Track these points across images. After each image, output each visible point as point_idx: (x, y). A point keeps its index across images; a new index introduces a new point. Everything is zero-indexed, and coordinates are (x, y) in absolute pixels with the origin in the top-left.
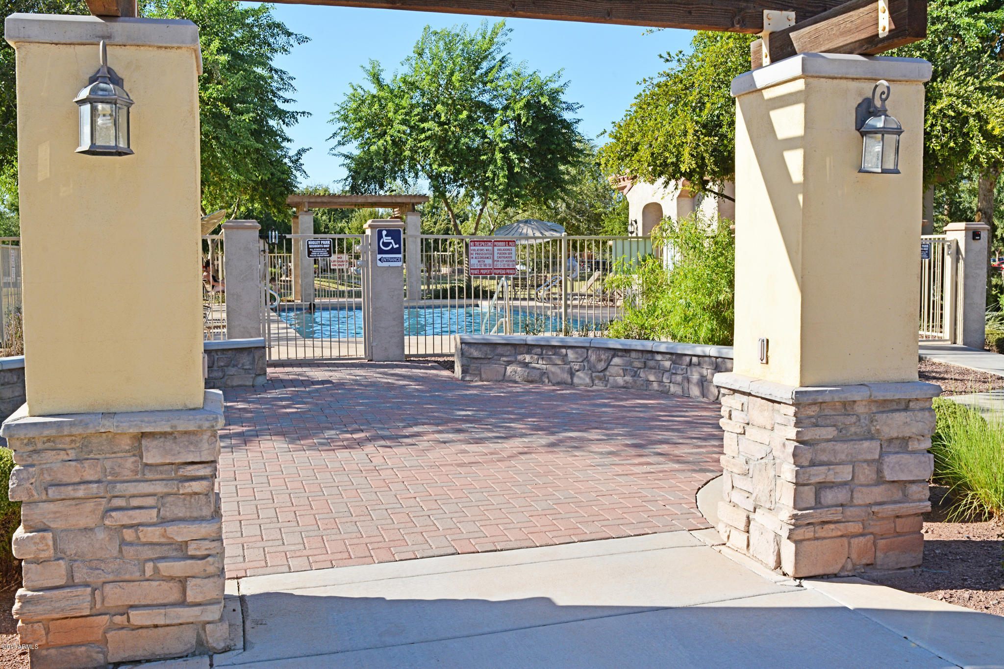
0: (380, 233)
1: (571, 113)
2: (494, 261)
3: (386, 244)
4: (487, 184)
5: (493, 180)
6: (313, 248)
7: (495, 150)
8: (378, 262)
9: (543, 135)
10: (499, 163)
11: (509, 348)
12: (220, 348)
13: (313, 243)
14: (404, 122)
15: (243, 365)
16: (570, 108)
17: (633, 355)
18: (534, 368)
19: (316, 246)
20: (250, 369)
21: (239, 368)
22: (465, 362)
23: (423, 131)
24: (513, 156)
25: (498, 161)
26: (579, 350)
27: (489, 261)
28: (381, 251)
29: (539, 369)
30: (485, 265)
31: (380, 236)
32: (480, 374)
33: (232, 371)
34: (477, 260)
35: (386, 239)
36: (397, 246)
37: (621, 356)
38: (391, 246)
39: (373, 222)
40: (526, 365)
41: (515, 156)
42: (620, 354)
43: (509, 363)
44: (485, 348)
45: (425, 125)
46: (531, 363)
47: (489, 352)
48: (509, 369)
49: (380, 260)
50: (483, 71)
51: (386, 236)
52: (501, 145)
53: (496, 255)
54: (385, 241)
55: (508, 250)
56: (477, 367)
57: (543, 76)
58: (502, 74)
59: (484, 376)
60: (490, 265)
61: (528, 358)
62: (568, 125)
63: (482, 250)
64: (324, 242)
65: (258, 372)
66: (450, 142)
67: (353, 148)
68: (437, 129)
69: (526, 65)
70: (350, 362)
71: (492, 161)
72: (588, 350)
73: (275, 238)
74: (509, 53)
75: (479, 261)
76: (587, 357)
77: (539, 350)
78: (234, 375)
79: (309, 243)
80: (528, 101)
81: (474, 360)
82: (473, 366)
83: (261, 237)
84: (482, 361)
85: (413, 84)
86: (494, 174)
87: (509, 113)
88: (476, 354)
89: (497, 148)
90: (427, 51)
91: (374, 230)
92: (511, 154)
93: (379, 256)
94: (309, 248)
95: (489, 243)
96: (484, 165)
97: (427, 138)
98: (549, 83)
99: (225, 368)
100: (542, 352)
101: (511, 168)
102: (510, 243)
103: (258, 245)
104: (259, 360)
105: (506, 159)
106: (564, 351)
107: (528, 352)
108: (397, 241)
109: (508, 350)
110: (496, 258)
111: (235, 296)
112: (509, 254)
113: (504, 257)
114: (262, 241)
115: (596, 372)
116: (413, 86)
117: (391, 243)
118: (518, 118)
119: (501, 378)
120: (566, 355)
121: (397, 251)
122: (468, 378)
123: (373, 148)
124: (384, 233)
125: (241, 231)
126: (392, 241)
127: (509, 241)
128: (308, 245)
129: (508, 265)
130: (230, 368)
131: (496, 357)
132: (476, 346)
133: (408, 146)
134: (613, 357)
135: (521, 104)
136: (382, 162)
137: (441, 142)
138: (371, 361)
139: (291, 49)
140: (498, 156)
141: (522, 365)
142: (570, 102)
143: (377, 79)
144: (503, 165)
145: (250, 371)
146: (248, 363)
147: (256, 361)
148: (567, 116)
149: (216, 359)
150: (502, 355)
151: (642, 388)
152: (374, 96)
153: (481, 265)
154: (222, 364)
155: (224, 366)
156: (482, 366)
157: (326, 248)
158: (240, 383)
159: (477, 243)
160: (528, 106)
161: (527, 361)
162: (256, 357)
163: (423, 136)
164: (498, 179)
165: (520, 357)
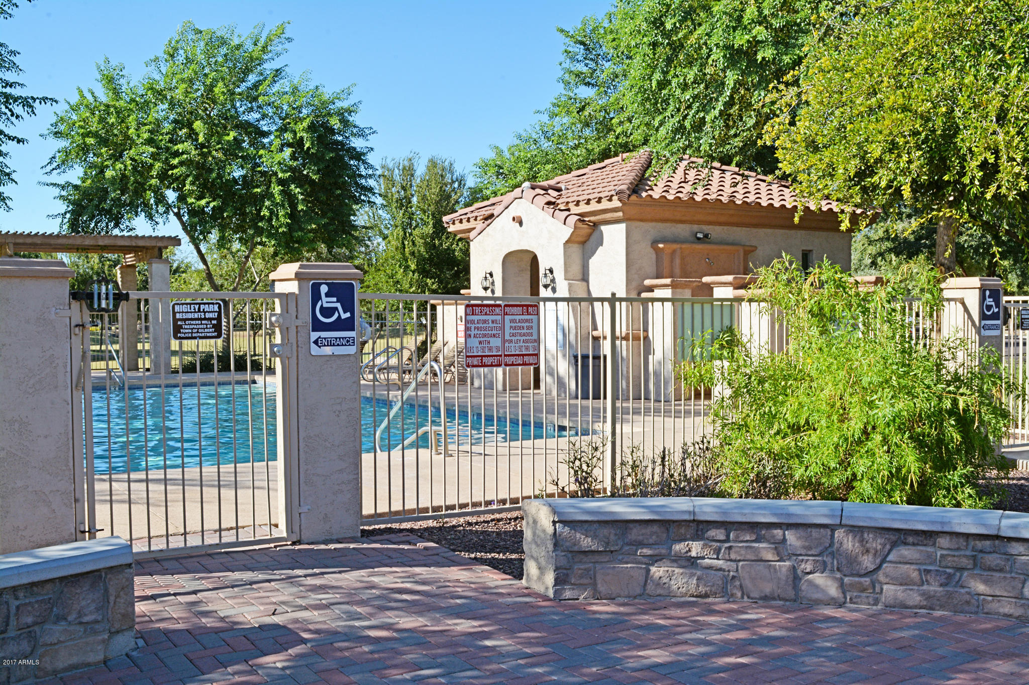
0: (316, 288)
1: (361, 140)
2: (504, 341)
3: (328, 312)
4: (260, 224)
5: (270, 219)
6: (185, 320)
7: (270, 182)
8: (313, 346)
9: (329, 166)
10: (278, 198)
11: (655, 528)
12: (25, 580)
13: (185, 308)
14: (150, 142)
15: (80, 614)
16: (361, 134)
17: (943, 542)
18: (710, 568)
19: (190, 316)
20: (96, 622)
21: (70, 623)
22: (563, 562)
23: (177, 154)
24: (295, 189)
25: (276, 196)
26: (815, 533)
27: (496, 342)
28: (318, 326)
29: (720, 569)
30: (490, 349)
31: (316, 296)
32: (594, 585)
33: (55, 632)
34: (477, 340)
35: (327, 302)
36: (348, 315)
37: (914, 544)
38: (336, 315)
39: (301, 267)
40: (691, 562)
41: (298, 190)
42: (910, 539)
43: (656, 559)
44: (605, 531)
45: (180, 147)
46: (703, 558)
47: (612, 537)
48: (657, 571)
49: (316, 342)
50: (249, 84)
51: (327, 295)
52: (280, 175)
53: (508, 331)
54: (325, 305)
55: (527, 321)
56: (588, 570)
57: (327, 93)
58: (276, 88)
59: (601, 588)
60: (498, 349)
61: (696, 548)
62: (359, 156)
63: (485, 322)
64: (206, 308)
65: (117, 626)
66: (211, 171)
67: (75, 174)
68: (193, 152)
69: (309, 76)
70: (257, 547)
71: (269, 195)
72: (833, 531)
73: (107, 299)
74: (286, 65)
75: (480, 343)
76: (831, 544)
77: (719, 534)
78: (59, 642)
79: (177, 308)
80: (312, 123)
81: (582, 556)
82: (579, 568)
83: (75, 296)
84: (597, 558)
85: (160, 93)
86: (272, 212)
87: (288, 136)
88: (587, 542)
89: (274, 179)
90: (181, 52)
91: (304, 283)
92: (293, 186)
93: (315, 335)
94: (175, 320)
95: (497, 310)
96: (258, 201)
97: (181, 163)
98: (336, 101)
99: (36, 628)
100: (728, 536)
101: (293, 206)
102: (530, 309)
103: (68, 313)
104: (117, 596)
105: (286, 193)
106: (778, 533)
107: (697, 536)
108: (349, 306)
109: (653, 533)
110: (507, 338)
111: (16, 426)
112: (528, 328)
113: (521, 335)
114: (75, 305)
115: (852, 575)
116: (160, 95)
117: (336, 309)
118: (301, 142)
119: (638, 591)
120: (784, 540)
121: (348, 325)
122: (568, 594)
123: (109, 173)
124: (324, 289)
125: (30, 284)
126: (338, 305)
127: (527, 306)
128: (174, 313)
129: (527, 348)
130: (47, 626)
131: (627, 548)
132: (586, 526)
133: (154, 173)
134: (894, 545)
135: (305, 124)
136: (119, 192)
137: (201, 169)
138: (299, 542)
139: (13, 11)
140: (276, 189)
141: (684, 563)
142: (362, 126)
143: (111, 81)
144: (283, 201)
145: (97, 626)
146: (93, 607)
147: (112, 599)
148: (357, 143)
149: (13, 609)
150: (641, 544)
151: (967, 608)
152: (108, 106)
153: (483, 349)
154: (30, 620)
155: (35, 624)
156: (598, 566)
157: (210, 319)
158: (74, 660)
159: (478, 310)
160: (312, 128)
161: (693, 554)
162: (112, 591)
163: (175, 161)
164: (278, 219)
165: (679, 547)
